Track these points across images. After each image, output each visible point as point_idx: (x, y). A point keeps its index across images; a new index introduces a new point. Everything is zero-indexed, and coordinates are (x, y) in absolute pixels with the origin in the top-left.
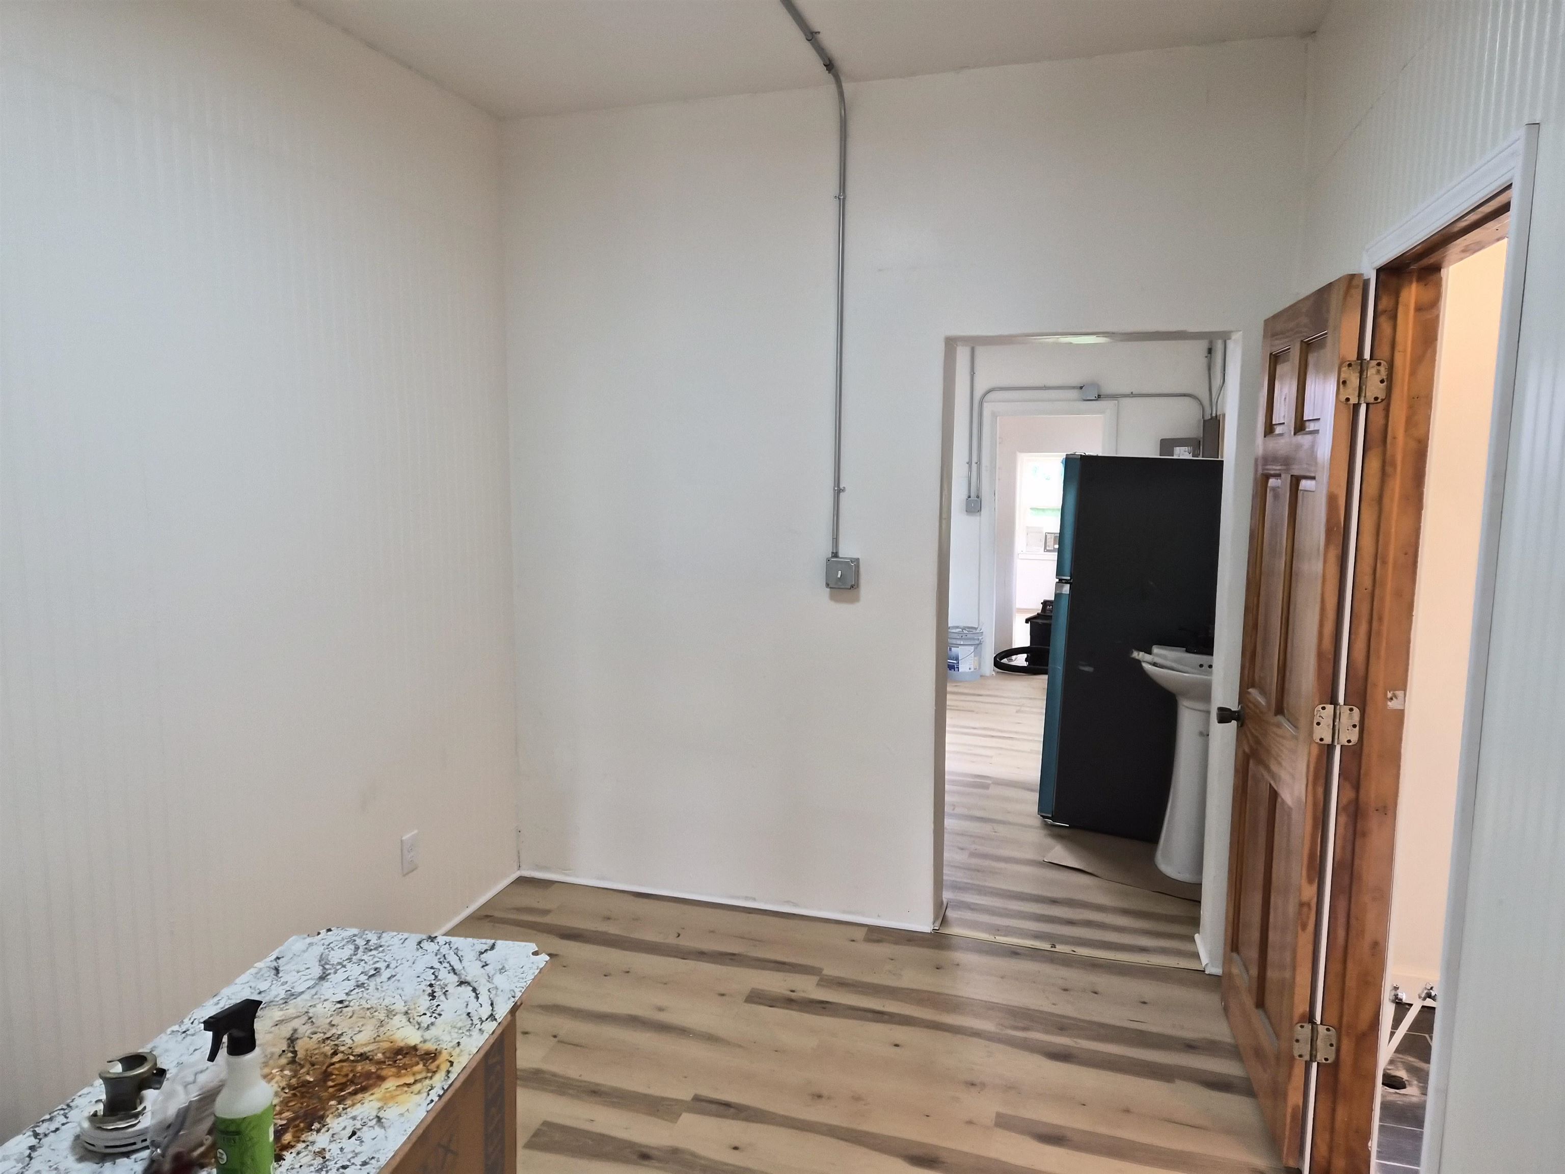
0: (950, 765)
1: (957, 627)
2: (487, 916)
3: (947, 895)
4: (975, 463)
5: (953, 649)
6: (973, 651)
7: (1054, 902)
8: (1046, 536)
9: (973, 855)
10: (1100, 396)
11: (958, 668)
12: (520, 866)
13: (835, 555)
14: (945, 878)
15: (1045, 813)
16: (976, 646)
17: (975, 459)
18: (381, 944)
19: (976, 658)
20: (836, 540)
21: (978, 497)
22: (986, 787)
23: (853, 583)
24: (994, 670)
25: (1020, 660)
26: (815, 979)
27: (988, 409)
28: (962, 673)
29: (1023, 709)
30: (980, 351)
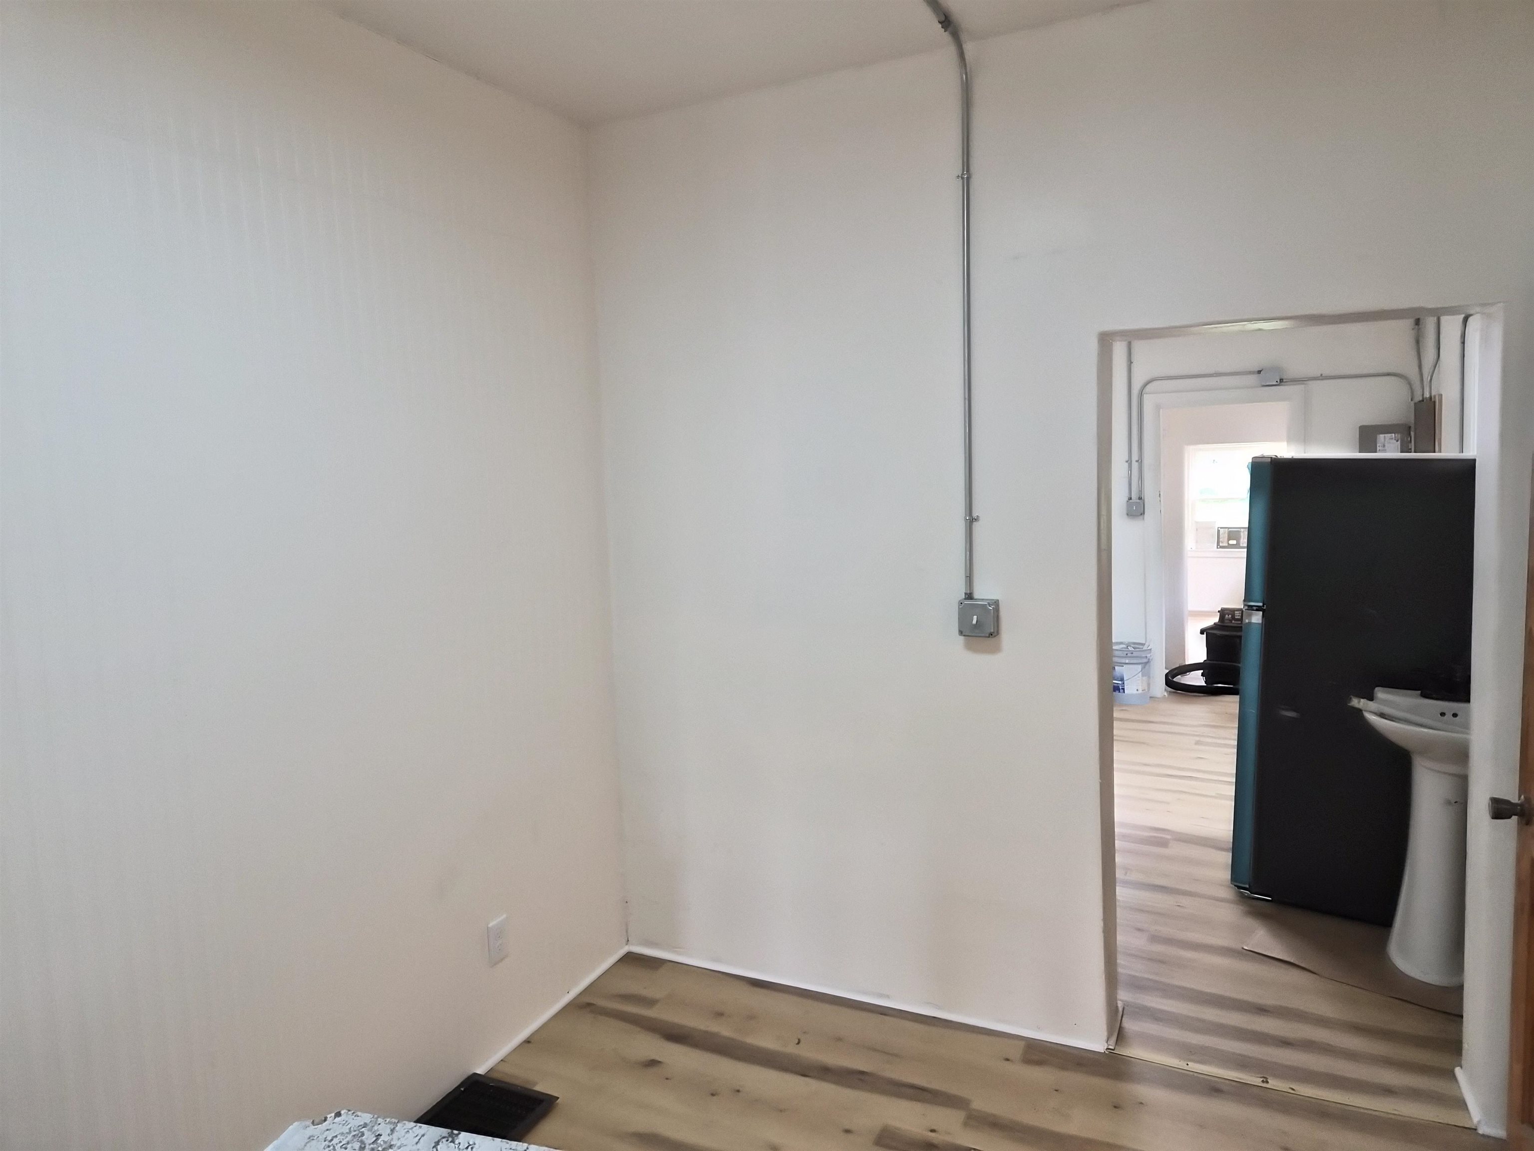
0: (1119, 815)
1: (1121, 643)
2: (589, 1005)
3: (1124, 996)
4: (1136, 462)
6: (1140, 670)
7: (1262, 1010)
8: (1219, 531)
9: (1155, 939)
10: (1282, 379)
11: (1123, 689)
12: (628, 940)
13: (969, 596)
14: (1120, 970)
15: (1239, 883)
16: (1143, 665)
17: (1135, 457)
18: (392, 1143)
20: (969, 578)
21: (1140, 498)
22: (1163, 844)
23: (992, 631)
24: (1165, 690)
25: (1196, 679)
26: (959, 1116)
27: (1149, 402)
28: (1128, 695)
29: (1202, 739)
30: (1138, 346)
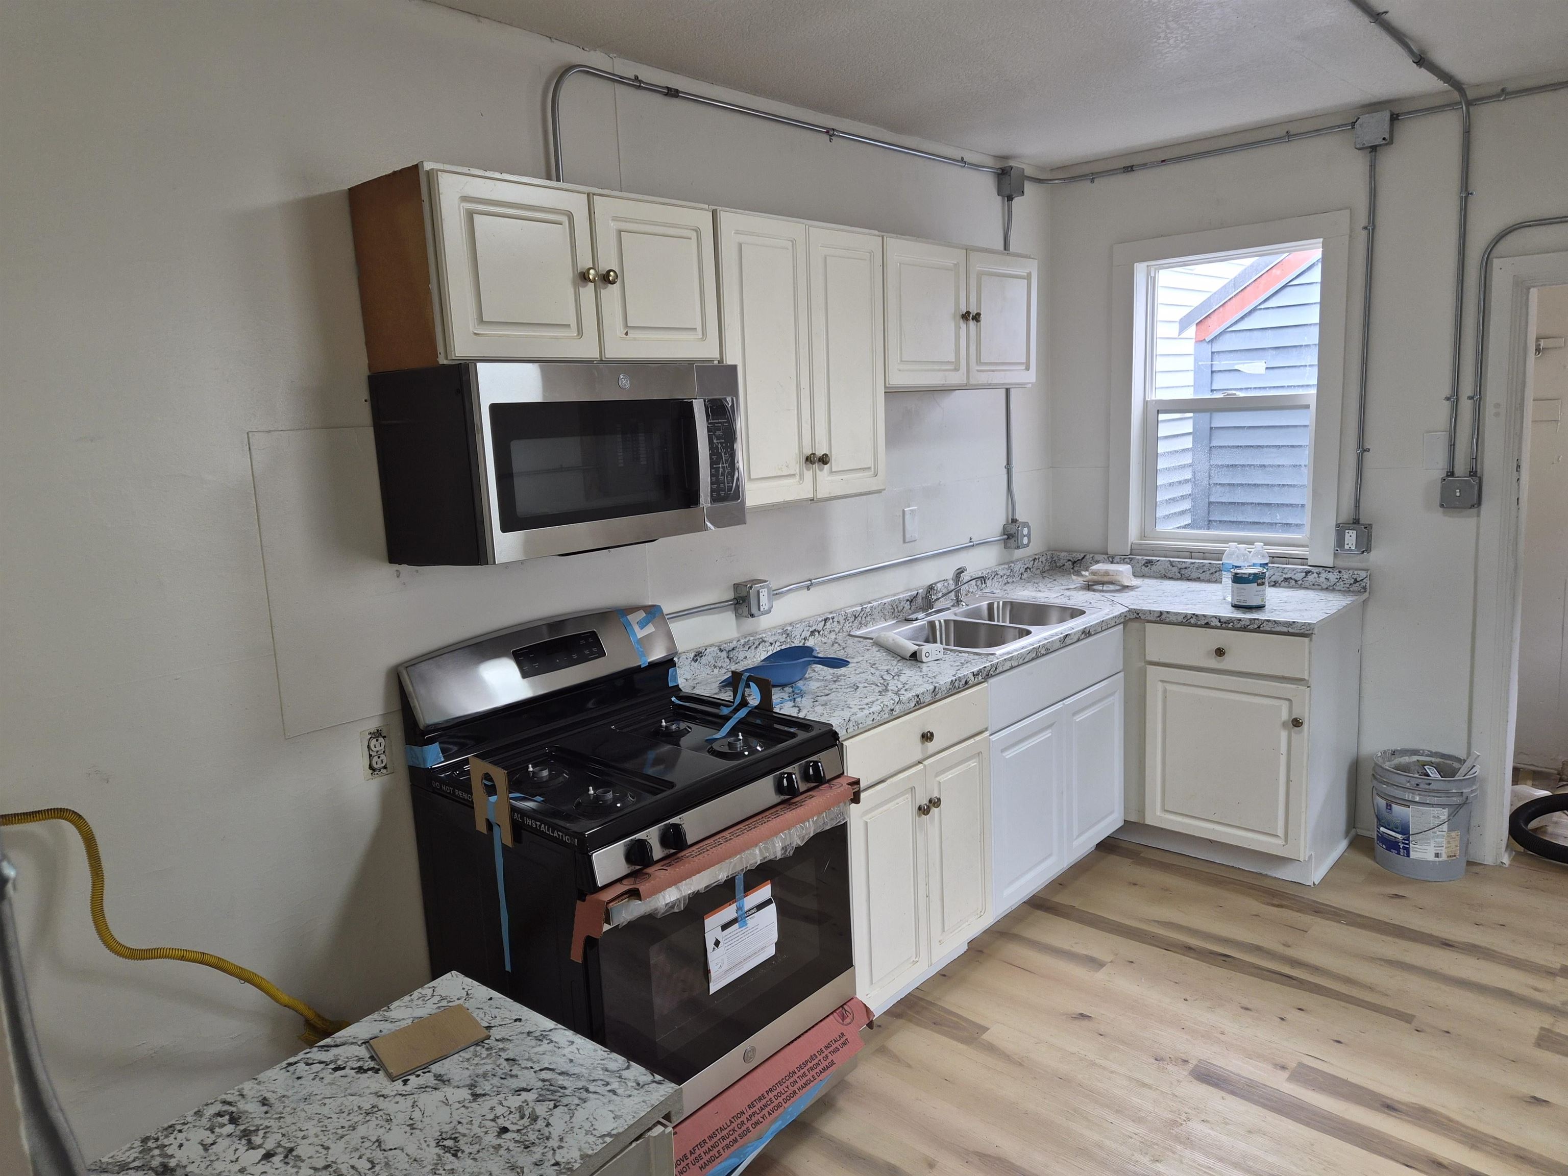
4: (1466, 398)
5: (1394, 806)
6: (1449, 815)
11: (1408, 850)
16: (1453, 809)
17: (1467, 388)
19: (1453, 834)
21: (1473, 473)
24: (1510, 849)
27: (1505, 272)
28: (1418, 860)
